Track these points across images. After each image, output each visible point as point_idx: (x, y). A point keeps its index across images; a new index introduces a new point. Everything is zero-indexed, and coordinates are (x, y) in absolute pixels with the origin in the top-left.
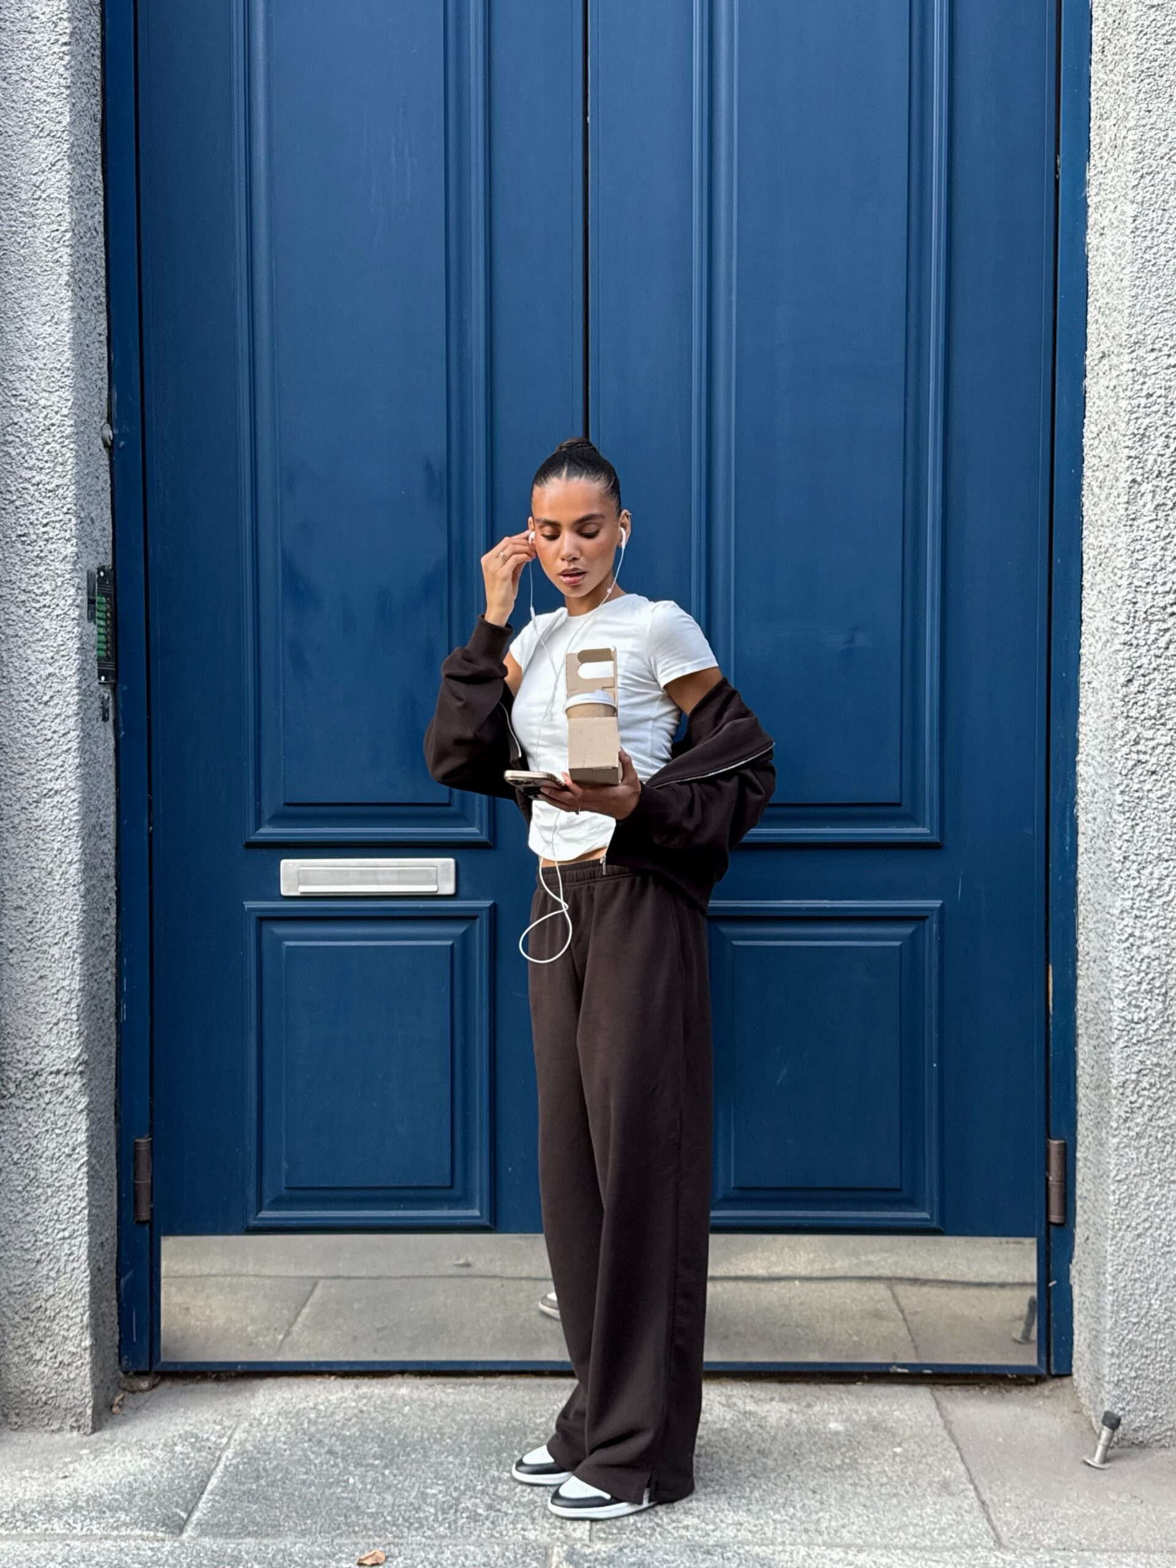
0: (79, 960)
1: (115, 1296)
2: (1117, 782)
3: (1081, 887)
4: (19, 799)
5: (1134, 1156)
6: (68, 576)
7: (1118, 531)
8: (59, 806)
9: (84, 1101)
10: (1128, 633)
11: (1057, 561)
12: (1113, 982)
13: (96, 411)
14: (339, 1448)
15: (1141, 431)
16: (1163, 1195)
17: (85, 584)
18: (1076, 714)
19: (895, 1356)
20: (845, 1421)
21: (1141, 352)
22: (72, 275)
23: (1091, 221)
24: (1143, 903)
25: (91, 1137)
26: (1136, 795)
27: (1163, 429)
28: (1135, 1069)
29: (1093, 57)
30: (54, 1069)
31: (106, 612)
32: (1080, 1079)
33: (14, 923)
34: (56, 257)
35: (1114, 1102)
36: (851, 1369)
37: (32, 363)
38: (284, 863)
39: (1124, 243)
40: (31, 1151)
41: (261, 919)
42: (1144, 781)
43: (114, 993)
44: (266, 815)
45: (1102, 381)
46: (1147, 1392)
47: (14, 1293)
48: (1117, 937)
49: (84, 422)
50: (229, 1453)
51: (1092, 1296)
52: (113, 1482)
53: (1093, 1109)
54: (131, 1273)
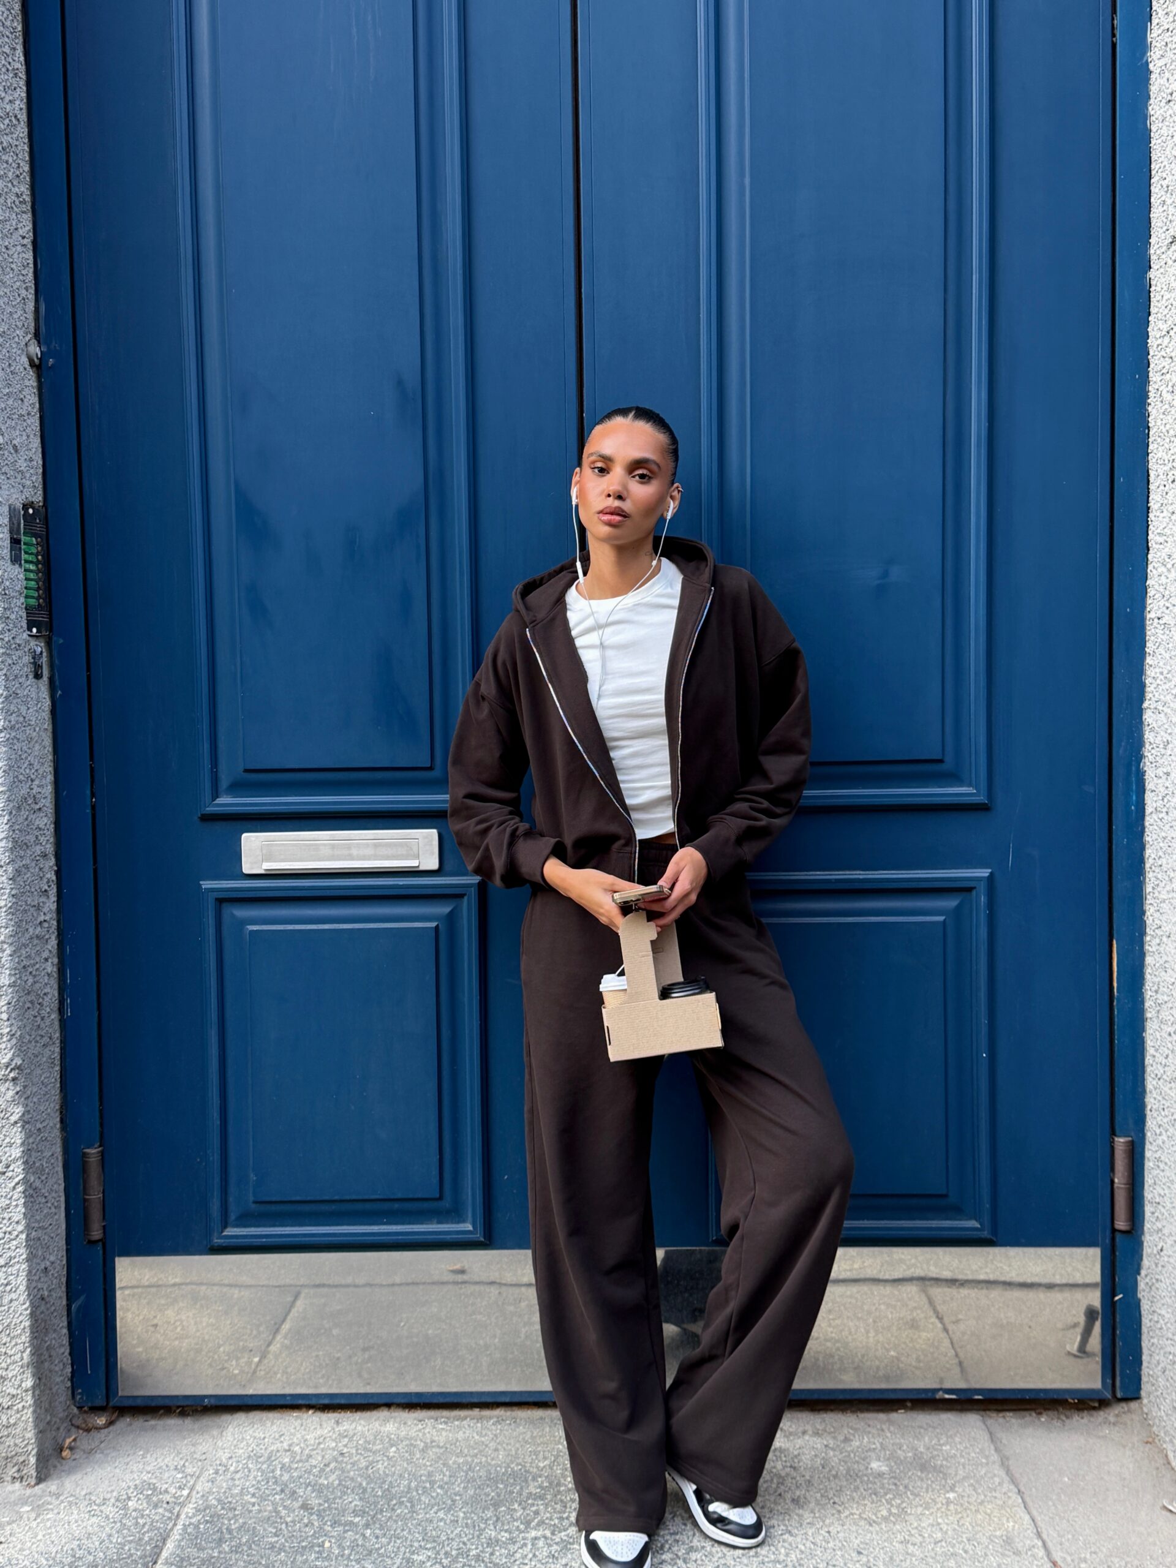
0: (8, 952)
1: (65, 1324)
3: (1148, 852)
9: (17, 1112)
11: (1120, 480)
13: (20, 324)
14: (314, 1502)
17: (7, 522)
18: (1142, 654)
19: (941, 1381)
20: (888, 1459)
23: (1154, 89)
25: (27, 1152)
31: (37, 555)
32: (1149, 1069)
36: (893, 1396)
38: (244, 835)
41: (220, 901)
43: (56, 986)
44: (224, 783)
45: (1171, 271)
49: (3, 334)
50: (189, 1509)
51: (1167, 1316)
52: (54, 1550)
53: (1167, 1104)
54: (82, 1298)
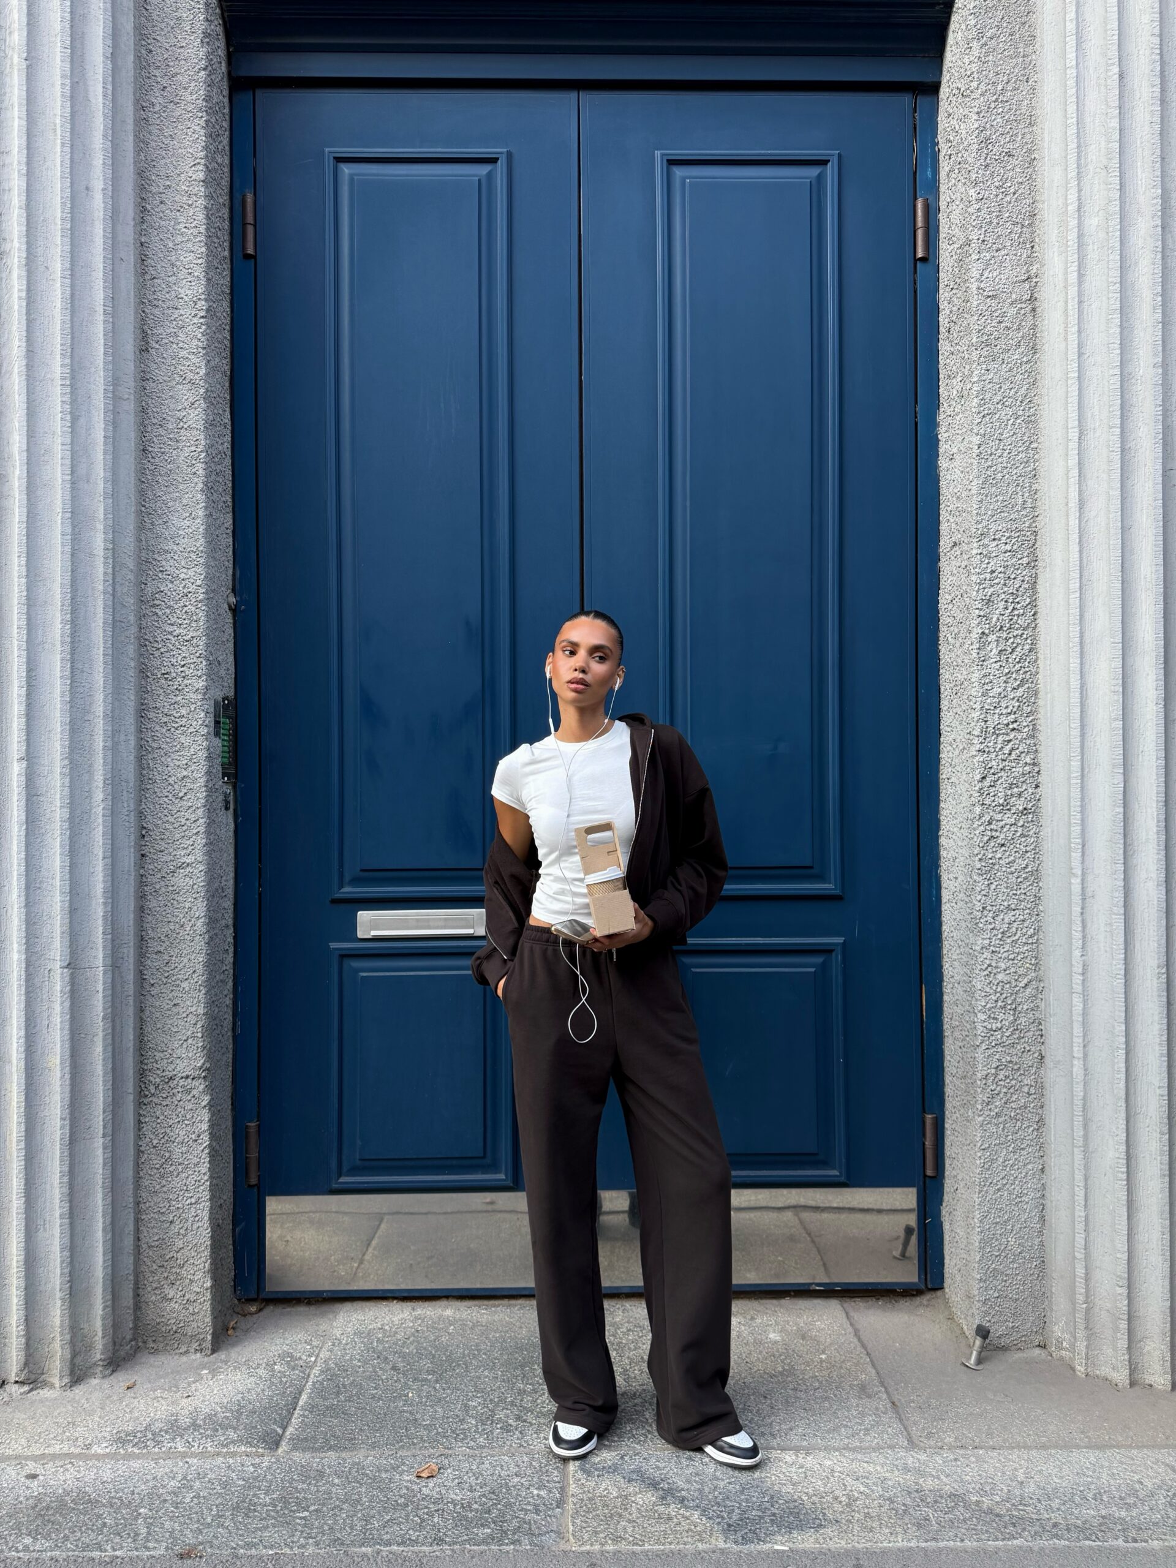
0: (203, 992)
1: (231, 1242)
2: (976, 852)
3: (944, 927)
4: (160, 870)
5: (995, 1130)
6: (199, 704)
7: (972, 669)
8: (190, 876)
9: (206, 1099)
10: (981, 743)
11: (922, 691)
12: (977, 1000)
13: (223, 583)
14: (401, 1365)
15: (988, 597)
16: (1016, 1159)
17: (212, 710)
18: (937, 801)
19: (814, 1277)
20: (781, 1332)
21: (986, 541)
22: (206, 483)
23: (941, 451)
24: (997, 942)
25: (212, 1126)
26: (991, 861)
27: (1003, 596)
28: (994, 1065)
29: (941, 337)
30: (184, 1074)
31: (229, 730)
32: (946, 1070)
33: (155, 964)
34: (194, 470)
35: (979, 1090)
36: (781, 1288)
37: (175, 548)
38: (359, 913)
39: (972, 464)
40: (166, 1138)
41: (342, 956)
42: (996, 851)
43: (231, 1013)
44: (347, 878)
45: (954, 563)
46: (1006, 1308)
47: (153, 1246)
48: (979, 967)
49: (213, 591)
50: (316, 1371)
51: (961, 1233)
52: (226, 1401)
53: (959, 1093)
54: (243, 1224)
